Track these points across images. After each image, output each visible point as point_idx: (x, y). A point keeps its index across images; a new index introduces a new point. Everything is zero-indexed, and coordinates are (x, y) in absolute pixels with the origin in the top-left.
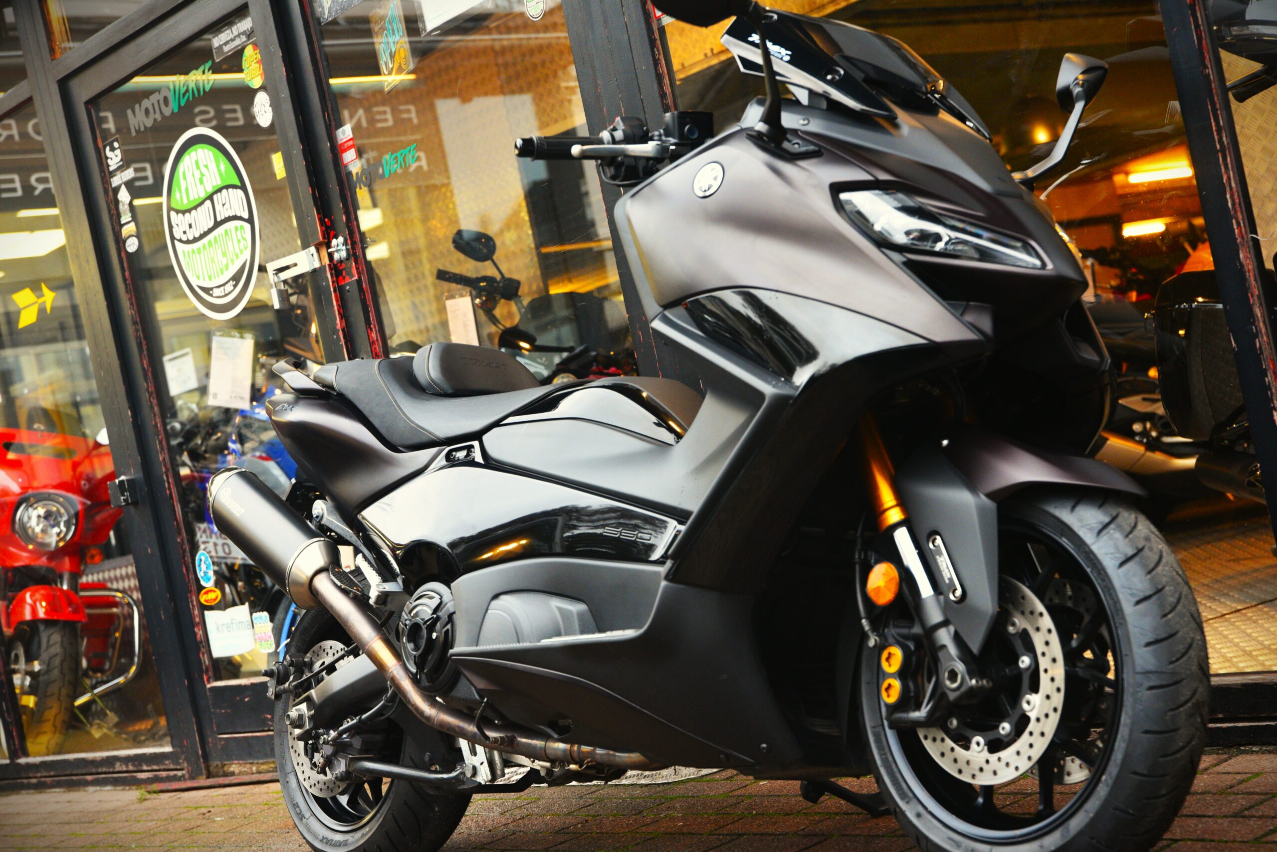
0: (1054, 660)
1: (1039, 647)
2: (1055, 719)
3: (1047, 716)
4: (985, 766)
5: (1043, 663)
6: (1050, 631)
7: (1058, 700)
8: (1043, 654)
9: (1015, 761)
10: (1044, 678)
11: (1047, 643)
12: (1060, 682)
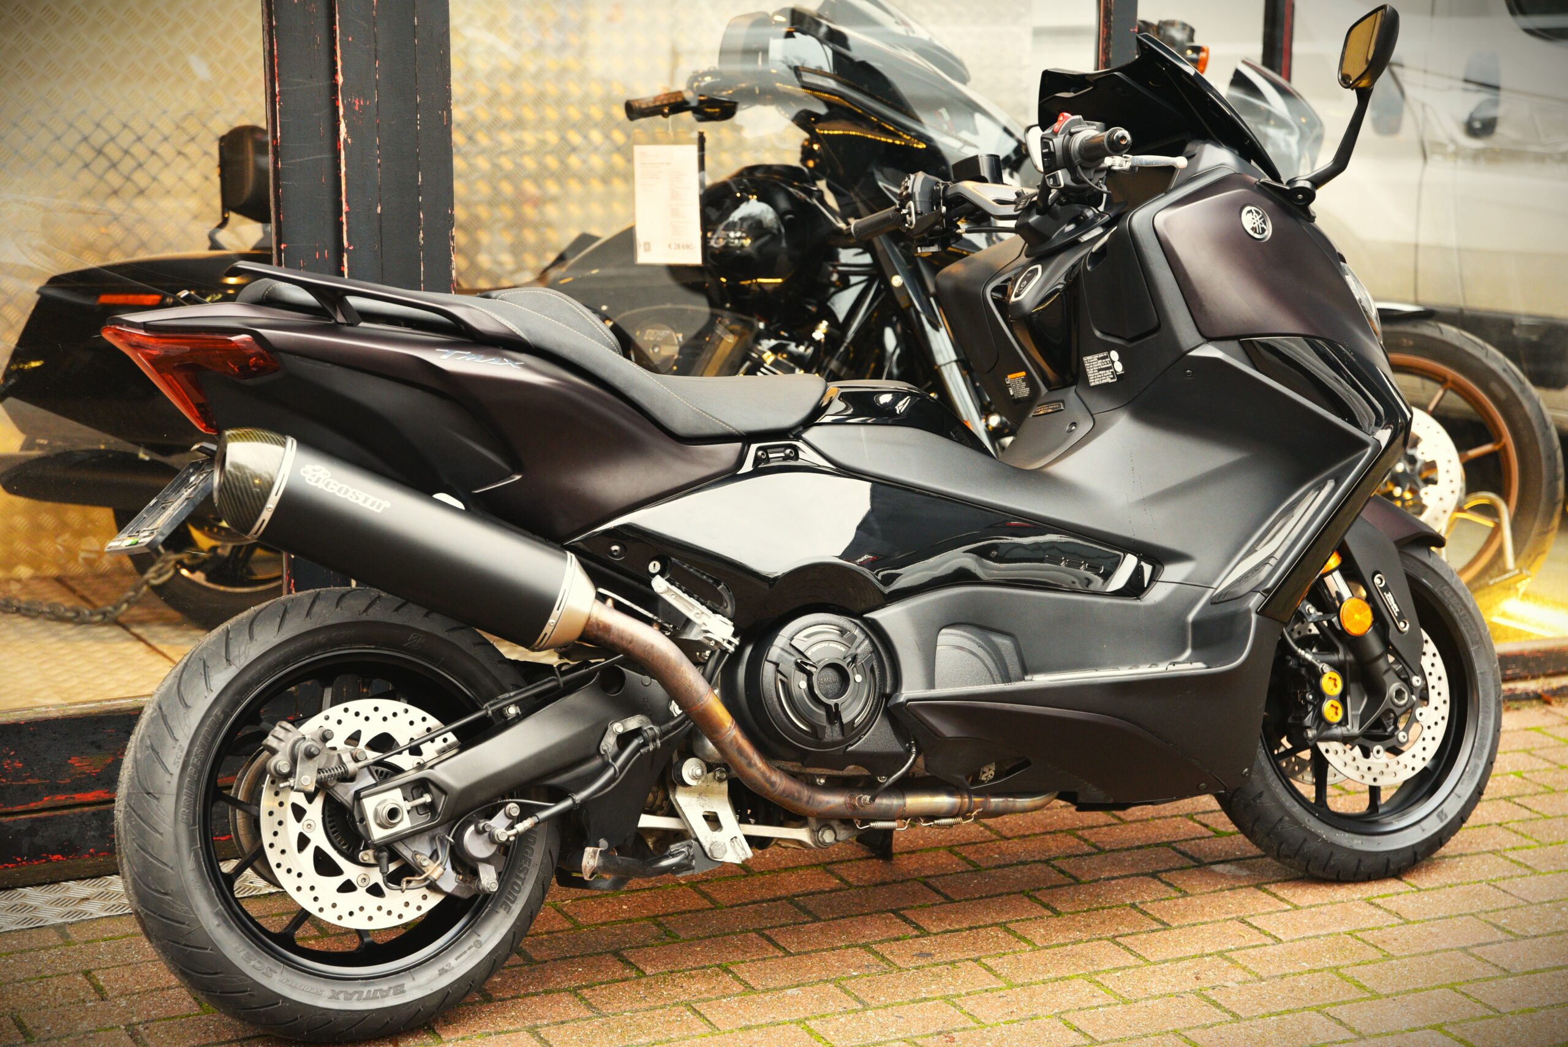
0: (1440, 678)
1: (1427, 669)
2: (1443, 725)
3: (1436, 723)
4: (1385, 770)
5: (1432, 681)
6: (1434, 655)
7: (1445, 710)
8: (1430, 674)
9: (1411, 763)
10: (1432, 694)
11: (1433, 665)
12: (1446, 695)
